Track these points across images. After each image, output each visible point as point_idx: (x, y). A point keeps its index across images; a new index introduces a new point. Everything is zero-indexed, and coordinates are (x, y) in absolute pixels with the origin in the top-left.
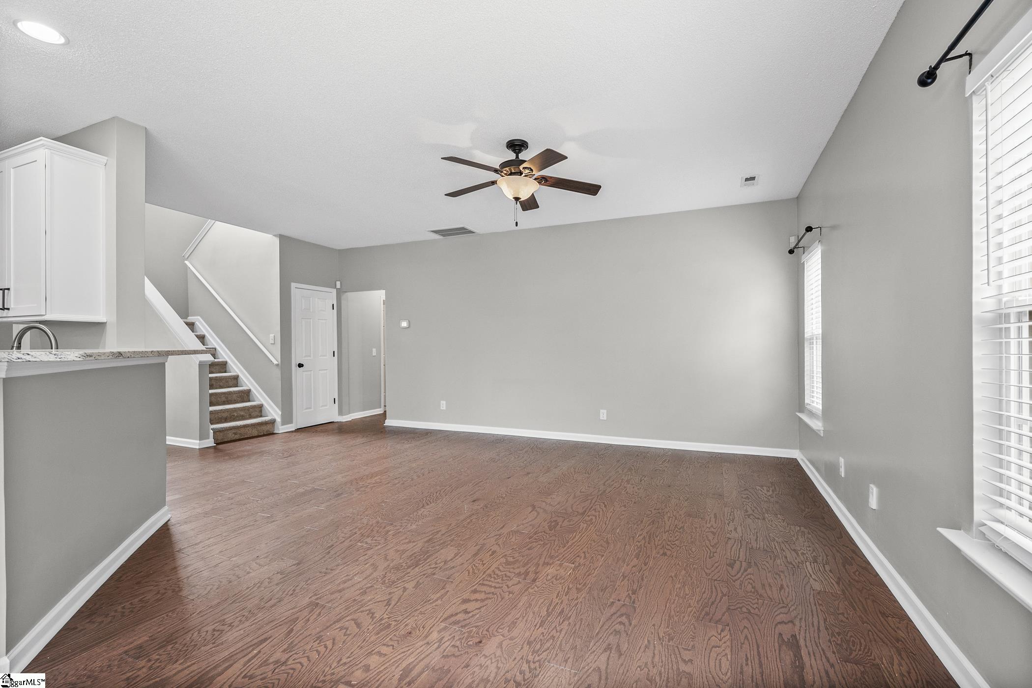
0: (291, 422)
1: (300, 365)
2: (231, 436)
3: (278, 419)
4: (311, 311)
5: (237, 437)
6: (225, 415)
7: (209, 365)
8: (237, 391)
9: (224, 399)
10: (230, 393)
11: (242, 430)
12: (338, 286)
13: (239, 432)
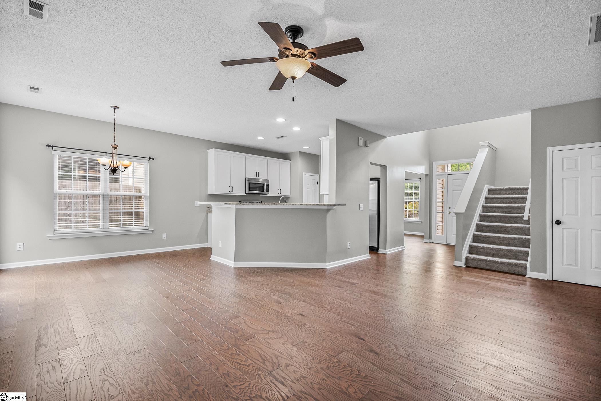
0: (544, 272)
1: (558, 223)
11: (493, 264)
13: (490, 265)
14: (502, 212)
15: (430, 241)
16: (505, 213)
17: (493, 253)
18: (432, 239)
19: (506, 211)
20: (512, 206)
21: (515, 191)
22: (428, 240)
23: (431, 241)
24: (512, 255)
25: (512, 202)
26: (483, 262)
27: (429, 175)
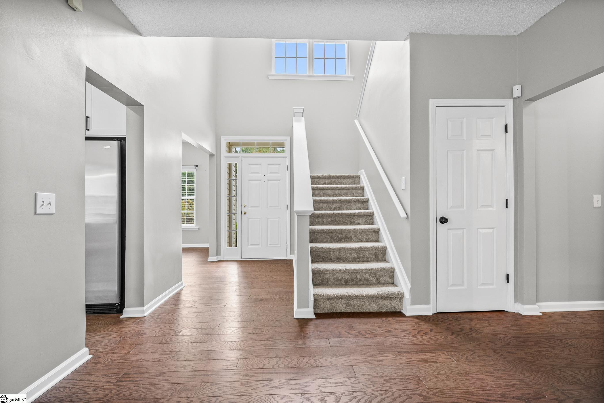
0: (427, 302)
1: (444, 220)
2: (341, 307)
3: (407, 296)
4: (465, 138)
5: (349, 309)
6: (346, 276)
7: (310, 216)
8: (370, 248)
9: (355, 255)
10: (361, 249)
11: (355, 302)
12: (517, 91)
13: (352, 303)
14: (330, 209)
15: (217, 258)
16: (334, 210)
17: (346, 278)
18: (220, 255)
19: (335, 207)
20: (341, 199)
21: (335, 180)
22: (216, 257)
23: (220, 258)
24: (371, 278)
25: (336, 194)
26: (340, 301)
27: (215, 156)
